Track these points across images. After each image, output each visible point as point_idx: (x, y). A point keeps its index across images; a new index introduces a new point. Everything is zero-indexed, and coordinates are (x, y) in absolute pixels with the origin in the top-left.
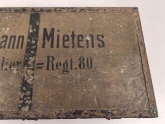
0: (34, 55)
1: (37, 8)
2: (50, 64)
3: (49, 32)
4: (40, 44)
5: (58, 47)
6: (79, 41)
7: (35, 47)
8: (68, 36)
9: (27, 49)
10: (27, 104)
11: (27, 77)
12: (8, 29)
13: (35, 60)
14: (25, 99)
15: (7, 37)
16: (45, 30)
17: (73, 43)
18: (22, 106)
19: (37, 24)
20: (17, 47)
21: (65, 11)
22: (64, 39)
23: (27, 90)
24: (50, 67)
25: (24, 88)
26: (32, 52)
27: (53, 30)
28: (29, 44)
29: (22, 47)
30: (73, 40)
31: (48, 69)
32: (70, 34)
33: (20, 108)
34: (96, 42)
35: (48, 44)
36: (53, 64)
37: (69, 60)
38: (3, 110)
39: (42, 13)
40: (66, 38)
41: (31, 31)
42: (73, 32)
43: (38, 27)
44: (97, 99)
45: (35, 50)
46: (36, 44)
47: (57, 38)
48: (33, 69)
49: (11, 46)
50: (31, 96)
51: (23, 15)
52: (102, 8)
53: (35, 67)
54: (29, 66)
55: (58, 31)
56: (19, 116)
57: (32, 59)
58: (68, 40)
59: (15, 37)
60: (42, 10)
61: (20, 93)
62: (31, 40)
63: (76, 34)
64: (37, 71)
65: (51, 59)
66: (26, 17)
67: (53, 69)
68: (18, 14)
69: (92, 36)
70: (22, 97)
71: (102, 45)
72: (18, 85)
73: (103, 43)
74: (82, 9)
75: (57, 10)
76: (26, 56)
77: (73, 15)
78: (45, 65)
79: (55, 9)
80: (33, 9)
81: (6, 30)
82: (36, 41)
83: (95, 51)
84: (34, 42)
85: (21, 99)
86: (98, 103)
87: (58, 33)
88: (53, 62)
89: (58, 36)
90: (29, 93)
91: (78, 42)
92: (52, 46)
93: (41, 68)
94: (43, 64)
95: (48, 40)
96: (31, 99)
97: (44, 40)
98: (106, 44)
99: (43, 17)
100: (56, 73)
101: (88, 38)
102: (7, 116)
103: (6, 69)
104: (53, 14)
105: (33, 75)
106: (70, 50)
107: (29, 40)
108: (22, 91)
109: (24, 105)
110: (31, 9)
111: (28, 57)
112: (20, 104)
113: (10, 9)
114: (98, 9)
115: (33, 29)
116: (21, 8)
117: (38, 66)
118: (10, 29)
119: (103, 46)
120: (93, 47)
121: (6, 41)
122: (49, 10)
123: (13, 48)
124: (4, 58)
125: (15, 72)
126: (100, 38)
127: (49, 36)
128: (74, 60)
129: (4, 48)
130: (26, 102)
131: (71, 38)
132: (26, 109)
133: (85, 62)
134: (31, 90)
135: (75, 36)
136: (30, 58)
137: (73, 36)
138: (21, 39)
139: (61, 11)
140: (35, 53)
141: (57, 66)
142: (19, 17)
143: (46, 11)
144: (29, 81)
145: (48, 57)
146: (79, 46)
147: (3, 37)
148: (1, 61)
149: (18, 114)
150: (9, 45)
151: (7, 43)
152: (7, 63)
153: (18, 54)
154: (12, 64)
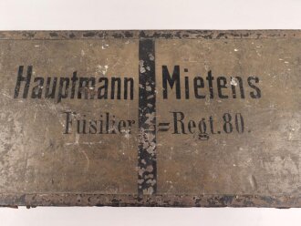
0: (152, 110)
1: (149, 31)
2: (179, 124)
3: (171, 72)
4: (159, 91)
5: (187, 97)
6: (219, 87)
7: (152, 96)
8: (201, 80)
9: (140, 100)
10: (149, 185)
11: (146, 145)
12: (106, 67)
13: (155, 119)
14: (146, 177)
15: (106, 80)
16: (165, 68)
17: (211, 90)
18: (143, 188)
19: (152, 59)
20: (126, 98)
21: (194, 36)
22: (195, 84)
23: (148, 164)
24: (180, 130)
25: (143, 161)
26: (149, 105)
27: (177, 68)
28: (143, 93)
29: (132, 98)
30: (211, 85)
31: (176, 132)
32: (205, 76)
33: (140, 191)
34: (247, 89)
36: (183, 125)
37: (207, 118)
38: (116, 193)
39: (157, 40)
40: (199, 82)
41: (143, 71)
42: (210, 73)
43: (152, 64)
44: (254, 179)
45: (153, 101)
46: (153, 92)
47: (184, 83)
48: (154, 132)
49: (116, 95)
50: (154, 172)
51: (127, 43)
52: (254, 31)
53: (157, 128)
54: (146, 126)
55: (186, 70)
56: (141, 202)
57: (150, 116)
58: (202, 86)
59: (119, 80)
60: (157, 34)
61: (137, 168)
62: (144, 86)
63: (215, 75)
64: (160, 135)
65: (179, 117)
66: (132, 48)
67: (183, 132)
68: (118, 41)
69: (239, 79)
70: (141, 174)
71: (257, 94)
72: (135, 155)
73: (258, 90)
74: (221, 34)
75: (181, 34)
76: (140, 112)
77: (207, 43)
78: (172, 125)
79: (179, 33)
80: (142, 33)
81: (104, 69)
82: (153, 87)
83: (247, 103)
84: (149, 89)
85: (140, 178)
86: (256, 185)
87: (187, 74)
88: (183, 121)
89: (187, 78)
90: (151, 168)
91: (219, 89)
92: (178, 96)
93: (166, 130)
94: (168, 124)
95: (172, 86)
96: (155, 177)
97: (165, 86)
98: (263, 93)
100: (188, 138)
101: (234, 83)
102: (123, 201)
103: (113, 132)
104: (176, 41)
105: (154, 141)
106: (208, 102)
107: (141, 86)
108: (141, 165)
109: (145, 185)
110: (138, 33)
111: (144, 114)
112: (139, 184)
113: (106, 33)
114: (247, 33)
115: (145, 67)
116: (123, 31)
117: (161, 127)
118: (110, 66)
119: (259, 95)
120: (243, 97)
121: (106, 87)
122: (168, 35)
123: (119, 98)
124: (108, 114)
125: (127, 136)
126: (253, 82)
127: (172, 78)
128: (215, 119)
129: (106, 98)
130: (148, 182)
131: (206, 82)
132: (150, 191)
133: (233, 121)
134: (154, 164)
135: (213, 78)
136: (147, 115)
137: (210, 78)
138: (129, 83)
139: (187, 36)
140: (154, 106)
141: (189, 127)
142: (122, 47)
143: (163, 35)
144: (150, 150)
145: (175, 114)
146: (221, 96)
147: (101, 80)
148: (104, 119)
149: (140, 200)
150: (113, 93)
151: (109, 90)
152: (114, 122)
153: (128, 107)
154: (122, 125)
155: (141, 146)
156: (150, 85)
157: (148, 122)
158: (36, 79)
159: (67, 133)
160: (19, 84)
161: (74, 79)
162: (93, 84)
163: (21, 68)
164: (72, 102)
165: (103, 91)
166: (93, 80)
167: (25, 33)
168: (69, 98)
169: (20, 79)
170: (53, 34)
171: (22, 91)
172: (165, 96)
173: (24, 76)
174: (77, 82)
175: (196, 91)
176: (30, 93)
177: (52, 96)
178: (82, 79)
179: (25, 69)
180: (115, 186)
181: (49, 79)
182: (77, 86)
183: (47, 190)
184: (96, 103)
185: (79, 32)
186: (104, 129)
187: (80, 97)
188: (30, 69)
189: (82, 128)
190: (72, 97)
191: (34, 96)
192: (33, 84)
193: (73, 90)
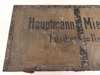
0: (83, 33)
1: (77, 5)
3: (87, 20)
4: (84, 26)
5: (95, 28)
7: (81, 28)
8: (99, 22)
9: (77, 30)
11: (82, 46)
12: (63, 18)
13: (84, 36)
14: (84, 59)
15: (63, 22)
16: (84, 18)
18: (83, 63)
19: (79, 15)
20: (72, 29)
21: (94, 7)
22: (97, 24)
23: (84, 54)
25: (82, 53)
27: (89, 18)
28: (77, 27)
29: (74, 29)
31: (93, 41)
35: (88, 27)
36: (95, 39)
38: (73, 65)
39: (80, 8)
43: (80, 17)
45: (82, 30)
47: (92, 23)
48: (85, 42)
49: (68, 28)
50: (87, 57)
51: (69, 9)
54: (81, 39)
55: (92, 19)
60: (80, 6)
61: (80, 55)
62: (78, 24)
64: (87, 43)
65: (93, 36)
66: (71, 11)
67: (96, 41)
70: (82, 58)
72: (78, 50)
75: (89, 6)
76: (78, 34)
78: (91, 39)
80: (75, 6)
81: (62, 19)
88: (95, 37)
89: (93, 22)
92: (91, 28)
93: (89, 41)
94: (89, 38)
95: (88, 24)
96: (87, 59)
97: (85, 24)
99: (82, 11)
102: (76, 69)
103: (69, 41)
104: (87, 9)
105: (85, 45)
107: (77, 25)
109: (84, 62)
110: (73, 6)
111: (80, 35)
112: (82, 62)
113: (61, 6)
115: (77, 18)
116: (67, 5)
117: (87, 40)
118: (64, 18)
122: (84, 7)
124: (66, 35)
125: (74, 43)
127: (88, 22)
129: (64, 29)
132: (86, 64)
134: (86, 54)
136: (81, 35)
138: (72, 23)
139: (91, 7)
140: (83, 32)
141: (98, 39)
142: (68, 11)
143: (82, 7)
144: (84, 48)
145: (91, 35)
147: (61, 22)
148: (65, 37)
149: (83, 68)
150: (66, 27)
152: (69, 38)
153: (73, 32)
154: (72, 39)
155: (81, 47)
156: (80, 24)
157: (81, 37)
158: (37, 22)
159: (51, 42)
160: (30, 24)
161: (51, 22)
162: (58, 24)
163: (30, 18)
165: (63, 26)
166: (58, 22)
167: (31, 6)
168: (50, 29)
169: (30, 22)
170: (42, 6)
171: (31, 26)
172: (86, 28)
173: (31, 21)
174: (52, 23)
175: (97, 26)
177: (43, 28)
178: (54, 22)
179: (32, 18)
180: (72, 62)
181: (41, 22)
183: (45, 65)
184: (61, 31)
185: (51, 6)
186: (65, 40)
187: (54, 29)
188: (34, 18)
189: (56, 40)
190: (51, 29)
191: (36, 28)
192: (35, 24)
193: (51, 26)
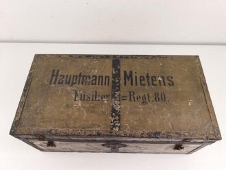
0: (118, 90)
1: (117, 55)
2: (132, 97)
3: (128, 74)
4: (122, 82)
5: (136, 85)
6: (153, 81)
7: (119, 84)
8: (144, 78)
9: (112, 86)
10: (117, 126)
11: (115, 106)
13: (120, 94)
14: (115, 122)
15: (96, 77)
16: (125, 72)
17: (148, 82)
19: (119, 68)
20: (105, 85)
21: (140, 58)
22: (140, 79)
24: (132, 100)
25: (114, 114)
26: (117, 88)
27: (131, 72)
28: (113, 82)
29: (108, 85)
30: (148, 79)
31: (131, 100)
32: (145, 76)
33: (112, 129)
34: (167, 82)
35: (128, 82)
36: (134, 98)
37: (147, 95)
38: (99, 129)
39: (122, 59)
40: (142, 78)
41: (114, 73)
42: (147, 74)
43: (119, 70)
44: (171, 124)
45: (119, 86)
46: (119, 82)
47: (135, 79)
48: (119, 101)
50: (119, 120)
51: (107, 60)
52: (169, 56)
53: (121, 99)
54: (115, 98)
55: (136, 73)
57: (117, 93)
58: (144, 80)
59: (102, 77)
60: (121, 57)
61: (110, 118)
62: (115, 79)
63: (150, 75)
64: (122, 102)
65: (132, 94)
66: (109, 62)
67: (134, 101)
68: (102, 60)
69: (163, 77)
71: (172, 84)
72: (109, 111)
73: (173, 82)
74: (153, 57)
76: (112, 91)
77: (146, 61)
78: (129, 97)
79: (132, 56)
80: (114, 56)
81: (95, 72)
82: (119, 80)
83: (167, 88)
84: (117, 81)
85: (112, 122)
86: (173, 127)
87: (136, 75)
88: (134, 96)
89: (136, 77)
90: (117, 118)
92: (132, 84)
93: (125, 100)
94: (126, 97)
95: (128, 79)
96: (119, 122)
97: (125, 79)
98: (175, 84)
99: (123, 62)
100: (137, 103)
101: (160, 79)
102: (103, 134)
103: (99, 100)
104: (131, 60)
105: (119, 104)
106: (146, 87)
107: (113, 80)
108: (113, 116)
109: (114, 126)
110: (112, 56)
111: (115, 92)
112: (111, 126)
113: (97, 56)
114: (166, 57)
115: (115, 71)
116: (105, 55)
117: (123, 98)
118: (98, 71)
119: (173, 85)
120: (165, 85)
121: (96, 80)
122: (127, 57)
123: (102, 84)
124: (96, 92)
125: (106, 102)
126: (170, 78)
127: (128, 76)
128: (150, 95)
129: (95, 84)
131: (146, 78)
132: (117, 129)
133: (160, 96)
134: (119, 116)
137: (148, 77)
138: (107, 78)
139: (136, 58)
140: (120, 89)
141: (137, 99)
142: (104, 62)
143: (124, 57)
144: (117, 109)
146: (153, 85)
147: (93, 77)
148: (94, 94)
149: (111, 133)
150: (99, 82)
151: (97, 81)
152: (99, 95)
153: (106, 89)
154: (103, 97)
155: (113, 107)
156: (117, 79)
157: (116, 96)
158: (61, 76)
159: (75, 100)
160: (52, 77)
161: (80, 76)
162: (89, 78)
163: (54, 71)
164: (78, 86)
165: (94, 82)
167: (57, 55)
168: (77, 85)
169: (53, 75)
170: (71, 56)
171: (53, 81)
172: (125, 84)
173: (55, 74)
175: (141, 82)
176: (57, 82)
177: (69, 83)
178: (84, 76)
179: (56, 71)
180: (98, 126)
181: (67, 76)
182: (81, 79)
183: (63, 128)
184: (91, 86)
185: (84, 55)
186: (94, 98)
187: (82, 83)
188: (58, 71)
189: (83, 98)
190: (79, 84)
191: (59, 83)
192: (59, 78)
193: (79, 81)
